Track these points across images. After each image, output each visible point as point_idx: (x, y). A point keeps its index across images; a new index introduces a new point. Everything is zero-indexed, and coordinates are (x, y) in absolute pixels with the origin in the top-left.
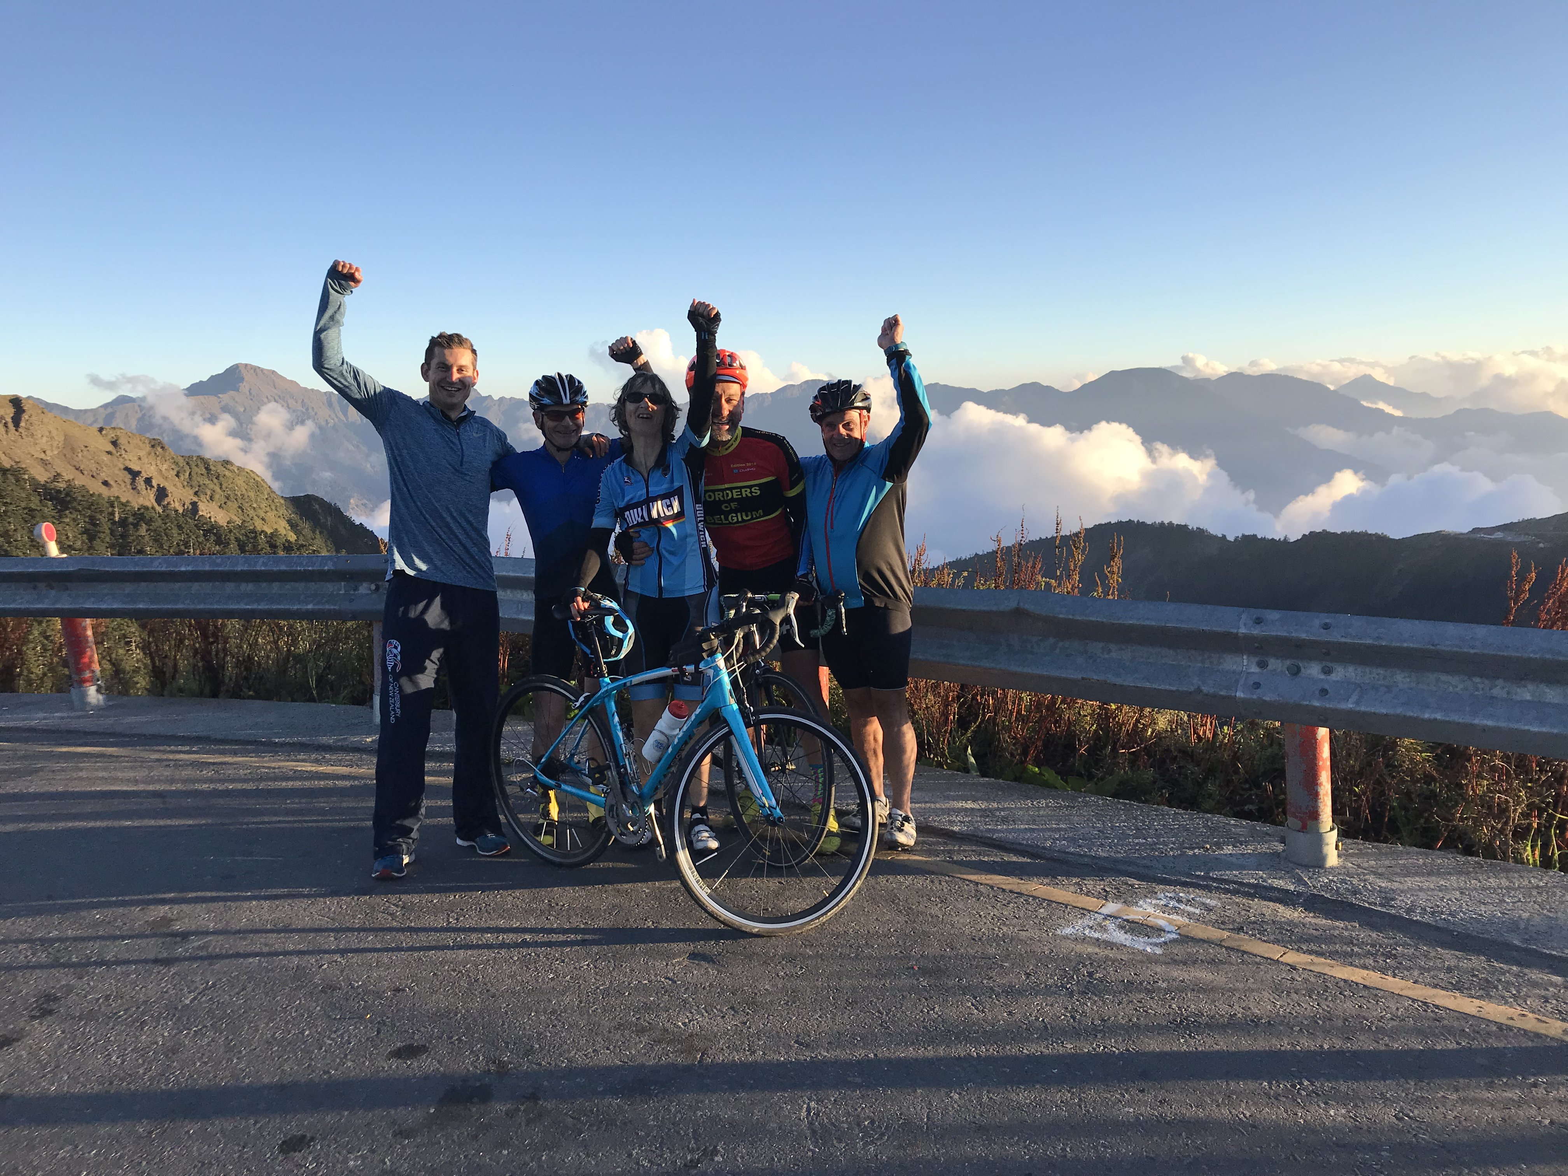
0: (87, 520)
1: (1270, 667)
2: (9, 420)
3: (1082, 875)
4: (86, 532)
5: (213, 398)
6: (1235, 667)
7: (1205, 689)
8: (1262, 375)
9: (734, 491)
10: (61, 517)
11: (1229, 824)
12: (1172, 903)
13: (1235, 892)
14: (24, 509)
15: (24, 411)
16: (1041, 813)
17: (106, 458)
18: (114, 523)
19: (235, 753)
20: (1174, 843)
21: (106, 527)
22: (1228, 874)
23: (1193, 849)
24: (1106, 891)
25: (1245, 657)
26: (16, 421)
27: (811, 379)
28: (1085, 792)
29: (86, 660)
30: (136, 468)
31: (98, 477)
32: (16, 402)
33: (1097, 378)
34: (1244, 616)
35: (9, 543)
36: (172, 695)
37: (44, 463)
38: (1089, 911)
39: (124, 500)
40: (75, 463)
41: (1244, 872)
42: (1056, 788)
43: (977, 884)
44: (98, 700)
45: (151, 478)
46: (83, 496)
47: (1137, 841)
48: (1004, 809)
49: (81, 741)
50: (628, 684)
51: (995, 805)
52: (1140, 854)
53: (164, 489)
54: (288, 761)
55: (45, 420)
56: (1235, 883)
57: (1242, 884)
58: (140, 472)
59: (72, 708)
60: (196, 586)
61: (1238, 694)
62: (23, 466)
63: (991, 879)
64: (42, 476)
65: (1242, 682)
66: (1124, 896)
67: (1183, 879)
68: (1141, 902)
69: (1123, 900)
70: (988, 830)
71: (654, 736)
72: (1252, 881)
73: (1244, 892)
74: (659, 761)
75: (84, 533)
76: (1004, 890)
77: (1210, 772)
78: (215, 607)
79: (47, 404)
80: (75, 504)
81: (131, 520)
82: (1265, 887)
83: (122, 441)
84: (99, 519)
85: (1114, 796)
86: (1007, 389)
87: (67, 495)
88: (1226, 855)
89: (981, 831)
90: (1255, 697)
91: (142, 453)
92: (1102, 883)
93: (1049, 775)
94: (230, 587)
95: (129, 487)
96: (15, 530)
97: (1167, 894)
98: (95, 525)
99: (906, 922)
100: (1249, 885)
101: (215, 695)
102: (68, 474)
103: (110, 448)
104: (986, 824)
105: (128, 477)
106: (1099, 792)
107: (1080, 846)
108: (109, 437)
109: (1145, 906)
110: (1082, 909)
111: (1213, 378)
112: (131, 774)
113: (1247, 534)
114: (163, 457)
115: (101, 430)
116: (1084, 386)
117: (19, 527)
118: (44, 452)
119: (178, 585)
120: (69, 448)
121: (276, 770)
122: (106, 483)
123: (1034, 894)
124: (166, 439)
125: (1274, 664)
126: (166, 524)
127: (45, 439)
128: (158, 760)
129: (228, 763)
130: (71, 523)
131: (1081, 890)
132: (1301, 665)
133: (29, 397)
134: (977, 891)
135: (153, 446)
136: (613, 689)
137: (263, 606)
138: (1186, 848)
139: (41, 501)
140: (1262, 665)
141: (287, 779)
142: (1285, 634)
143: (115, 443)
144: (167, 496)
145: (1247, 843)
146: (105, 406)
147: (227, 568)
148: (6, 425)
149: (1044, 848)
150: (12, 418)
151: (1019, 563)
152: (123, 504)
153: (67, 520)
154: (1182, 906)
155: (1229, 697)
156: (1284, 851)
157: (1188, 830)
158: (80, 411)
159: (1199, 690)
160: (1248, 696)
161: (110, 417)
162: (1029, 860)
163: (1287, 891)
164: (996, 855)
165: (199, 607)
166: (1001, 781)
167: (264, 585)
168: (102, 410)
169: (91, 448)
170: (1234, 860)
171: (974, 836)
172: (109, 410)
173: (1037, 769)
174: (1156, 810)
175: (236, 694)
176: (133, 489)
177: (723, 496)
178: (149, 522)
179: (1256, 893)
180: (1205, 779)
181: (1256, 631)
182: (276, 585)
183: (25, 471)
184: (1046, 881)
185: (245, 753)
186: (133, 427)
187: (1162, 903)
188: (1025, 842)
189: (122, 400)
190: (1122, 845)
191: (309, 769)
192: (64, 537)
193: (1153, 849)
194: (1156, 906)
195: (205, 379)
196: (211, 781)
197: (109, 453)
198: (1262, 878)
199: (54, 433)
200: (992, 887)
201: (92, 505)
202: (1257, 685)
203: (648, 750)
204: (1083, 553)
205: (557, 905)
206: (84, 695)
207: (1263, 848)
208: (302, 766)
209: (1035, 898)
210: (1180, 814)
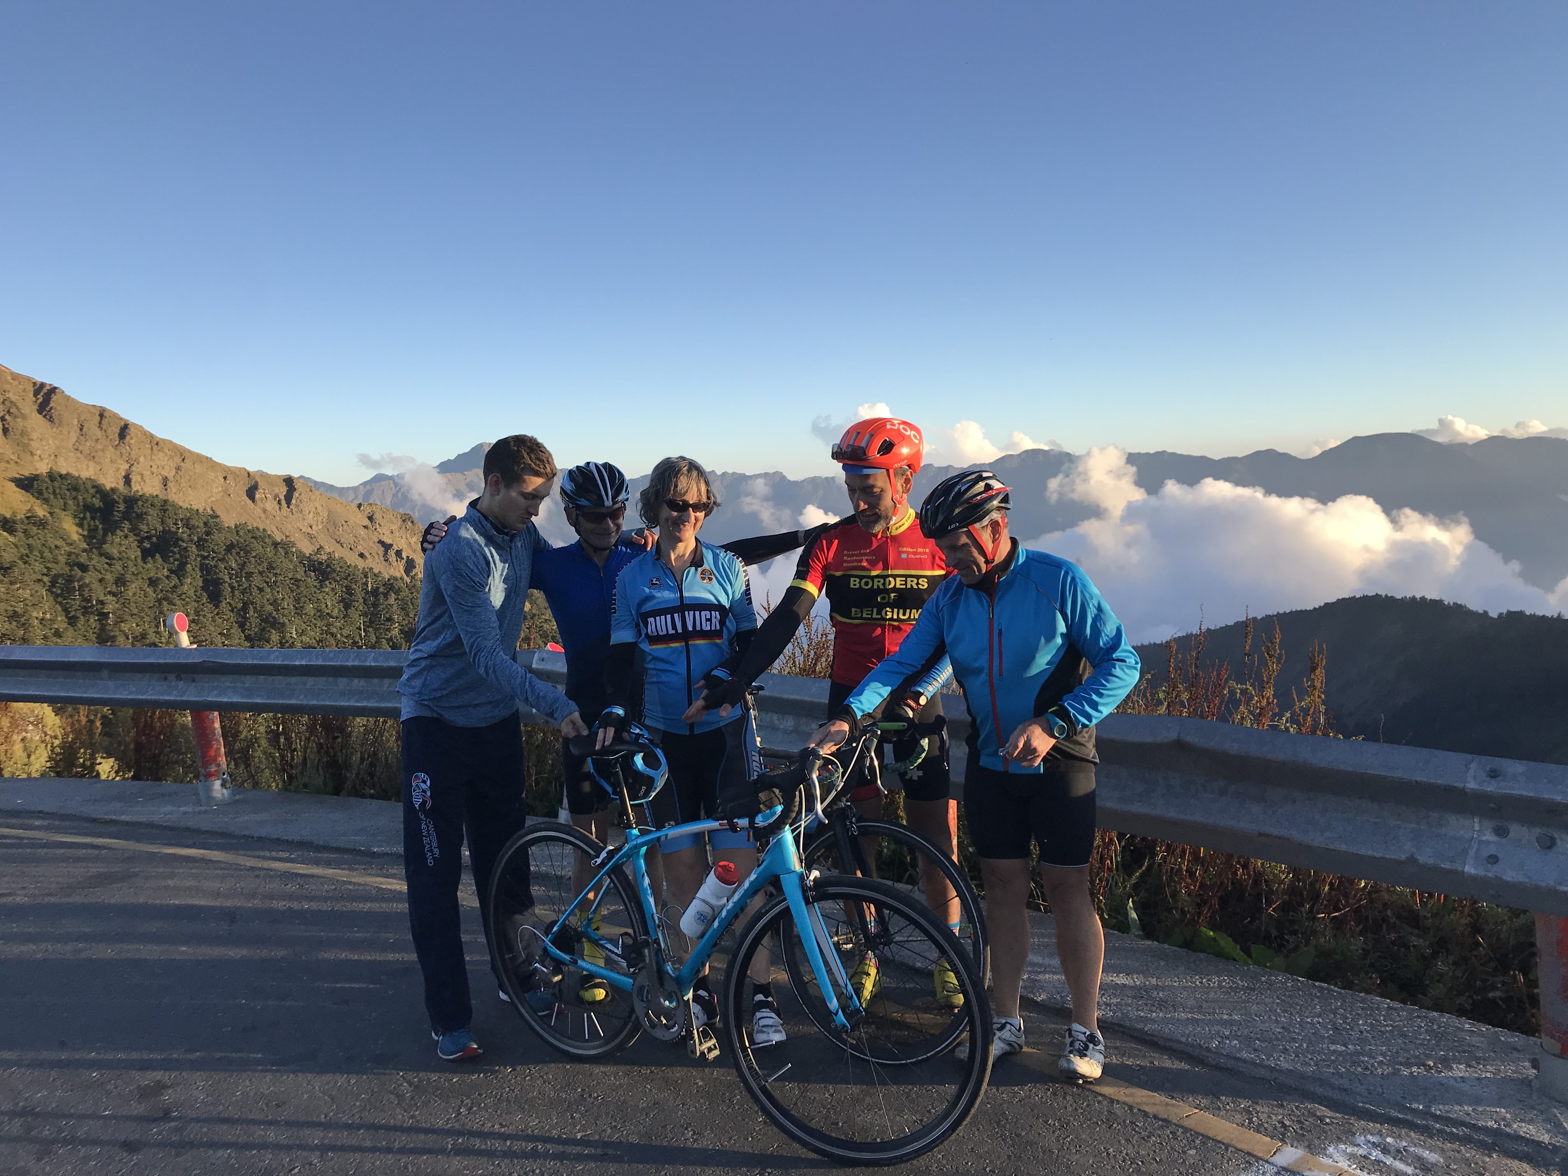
0: (344, 589)
1: (1511, 834)
2: (283, 498)
3: (1254, 1097)
4: (342, 600)
5: (459, 476)
6: (1462, 832)
7: (1422, 859)
8: (1528, 439)
9: (898, 579)
10: (321, 586)
11: (1462, 1030)
12: (1376, 1154)
13: (1465, 1140)
14: (291, 579)
15: (295, 489)
16: (1212, 995)
17: (363, 532)
18: (367, 592)
19: (328, 864)
20: (1384, 1055)
21: (359, 595)
22: (1458, 1111)
23: (1408, 1065)
24: (1284, 1126)
25: (1476, 820)
26: (289, 498)
27: (1030, 448)
28: (1270, 968)
29: (212, 753)
30: (388, 541)
31: (356, 550)
32: (289, 481)
33: (1339, 443)
34: (1473, 766)
35: (277, 610)
36: (296, 791)
37: (311, 537)
38: (1258, 1159)
39: (376, 571)
40: (337, 537)
41: (1481, 1109)
42: (1234, 959)
43: (1112, 1101)
44: (223, 795)
45: (401, 550)
46: (341, 567)
47: (1333, 1048)
48: (1163, 989)
49: (190, 842)
50: (663, 839)
51: (1154, 981)
52: (1336, 1068)
53: (412, 560)
54: (378, 876)
55: (313, 497)
56: (1463, 1124)
57: (1475, 1128)
58: (391, 545)
59: (199, 803)
60: (311, 681)
61: (1467, 869)
62: (292, 540)
63: (1131, 1095)
64: (307, 549)
65: (1472, 853)
66: (1309, 1136)
67: (1395, 1114)
68: (1331, 1149)
69: (1306, 1143)
70: (1140, 1019)
71: (695, 906)
72: (1491, 1124)
73: (1479, 1141)
74: (702, 936)
75: (341, 601)
76: (1146, 1114)
77: (1441, 945)
78: (327, 703)
79: (316, 483)
80: (335, 575)
81: (381, 590)
82: (1508, 1135)
83: (377, 516)
84: (354, 589)
85: (1309, 977)
86: (1240, 456)
87: (328, 566)
88: (1455, 1079)
89: (1130, 1020)
90: (1490, 875)
91: (394, 527)
92: (1280, 1111)
93: (1226, 943)
94: (342, 682)
95: (382, 559)
96: (283, 599)
97: (1370, 1137)
98: (351, 594)
99: (1009, 1156)
100: (1487, 1130)
101: (337, 792)
102: (330, 547)
103: (367, 522)
104: (1138, 1010)
105: (381, 550)
106: (1291, 970)
107: (1255, 1050)
108: (366, 512)
109: (1336, 1156)
110: (1249, 1154)
111: (1471, 443)
112: (216, 885)
113: (1513, 610)
114: (413, 530)
115: (359, 506)
116: (1324, 453)
117: (286, 597)
118: (311, 527)
119: (293, 680)
120: (332, 523)
121: (361, 888)
122: (362, 555)
123: (1186, 1123)
124: (417, 514)
125: (1516, 830)
126: (412, 593)
127: (311, 514)
128: (252, 869)
129: (318, 877)
130: (330, 593)
131: (1251, 1122)
132: (1555, 835)
133: (301, 477)
134: (1109, 1112)
135: (404, 521)
136: (643, 844)
137: (372, 704)
138: (1401, 1064)
139: (305, 571)
140: (1502, 832)
141: (367, 898)
142: (1531, 794)
143: (371, 518)
144: (415, 567)
145: (1485, 1061)
146: (365, 484)
147: (339, 663)
148: (279, 502)
149: (1208, 1049)
150: (285, 496)
151: (1197, 675)
152: (375, 575)
153: (327, 590)
154: (1389, 1161)
155: (1455, 872)
156: (1536, 1077)
157: (1404, 1035)
158: (343, 488)
159: (1412, 860)
160: (1481, 872)
161: (368, 494)
162: (1187, 1067)
163: (1539, 1144)
164: (1144, 1056)
165: (311, 703)
166: (1166, 946)
167: (375, 681)
168: (361, 488)
169: (351, 523)
170: (1465, 1087)
171: (1119, 1025)
172: (368, 487)
173: (1212, 933)
174: (1363, 1001)
175: (358, 793)
176: (386, 561)
177: (884, 584)
178: (398, 592)
179: (1494, 1144)
180: (1435, 955)
181: (1491, 787)
182: (387, 682)
183: (293, 544)
184: (1205, 1102)
185: (337, 865)
186: (388, 503)
187: (1361, 1152)
188: (1183, 1039)
189: (379, 478)
190: (1313, 1053)
191: (393, 887)
192: (324, 606)
193: (1354, 1063)
194: (1352, 1157)
195: (452, 458)
196: (291, 897)
197: (365, 527)
198: (1504, 1119)
199: (320, 509)
200: (1131, 1108)
201: (349, 575)
202: (1493, 859)
203: (688, 923)
204: (1279, 662)
205: (590, 1095)
206: (209, 789)
207: (1508, 1070)
208: (389, 884)
209: (1186, 1130)
210: (1395, 1009)
